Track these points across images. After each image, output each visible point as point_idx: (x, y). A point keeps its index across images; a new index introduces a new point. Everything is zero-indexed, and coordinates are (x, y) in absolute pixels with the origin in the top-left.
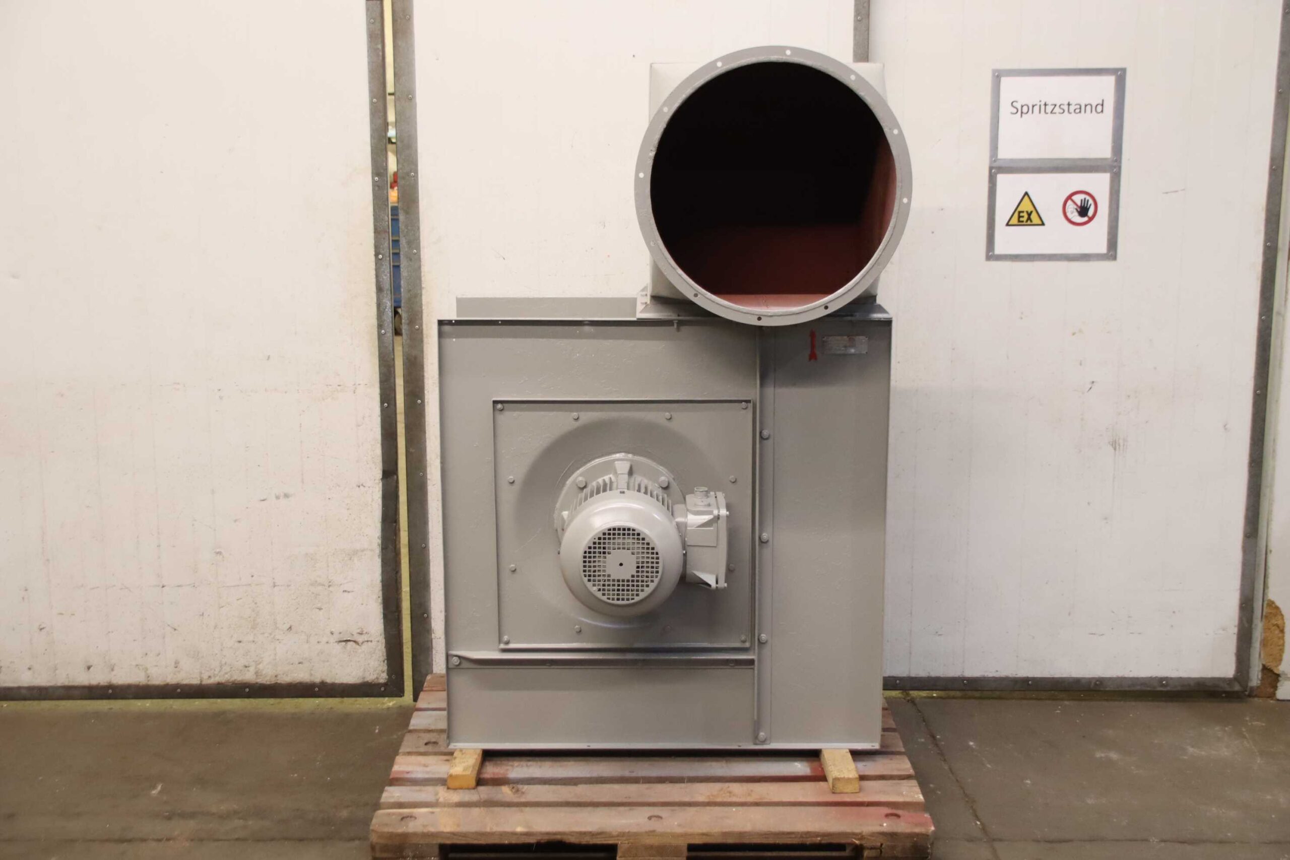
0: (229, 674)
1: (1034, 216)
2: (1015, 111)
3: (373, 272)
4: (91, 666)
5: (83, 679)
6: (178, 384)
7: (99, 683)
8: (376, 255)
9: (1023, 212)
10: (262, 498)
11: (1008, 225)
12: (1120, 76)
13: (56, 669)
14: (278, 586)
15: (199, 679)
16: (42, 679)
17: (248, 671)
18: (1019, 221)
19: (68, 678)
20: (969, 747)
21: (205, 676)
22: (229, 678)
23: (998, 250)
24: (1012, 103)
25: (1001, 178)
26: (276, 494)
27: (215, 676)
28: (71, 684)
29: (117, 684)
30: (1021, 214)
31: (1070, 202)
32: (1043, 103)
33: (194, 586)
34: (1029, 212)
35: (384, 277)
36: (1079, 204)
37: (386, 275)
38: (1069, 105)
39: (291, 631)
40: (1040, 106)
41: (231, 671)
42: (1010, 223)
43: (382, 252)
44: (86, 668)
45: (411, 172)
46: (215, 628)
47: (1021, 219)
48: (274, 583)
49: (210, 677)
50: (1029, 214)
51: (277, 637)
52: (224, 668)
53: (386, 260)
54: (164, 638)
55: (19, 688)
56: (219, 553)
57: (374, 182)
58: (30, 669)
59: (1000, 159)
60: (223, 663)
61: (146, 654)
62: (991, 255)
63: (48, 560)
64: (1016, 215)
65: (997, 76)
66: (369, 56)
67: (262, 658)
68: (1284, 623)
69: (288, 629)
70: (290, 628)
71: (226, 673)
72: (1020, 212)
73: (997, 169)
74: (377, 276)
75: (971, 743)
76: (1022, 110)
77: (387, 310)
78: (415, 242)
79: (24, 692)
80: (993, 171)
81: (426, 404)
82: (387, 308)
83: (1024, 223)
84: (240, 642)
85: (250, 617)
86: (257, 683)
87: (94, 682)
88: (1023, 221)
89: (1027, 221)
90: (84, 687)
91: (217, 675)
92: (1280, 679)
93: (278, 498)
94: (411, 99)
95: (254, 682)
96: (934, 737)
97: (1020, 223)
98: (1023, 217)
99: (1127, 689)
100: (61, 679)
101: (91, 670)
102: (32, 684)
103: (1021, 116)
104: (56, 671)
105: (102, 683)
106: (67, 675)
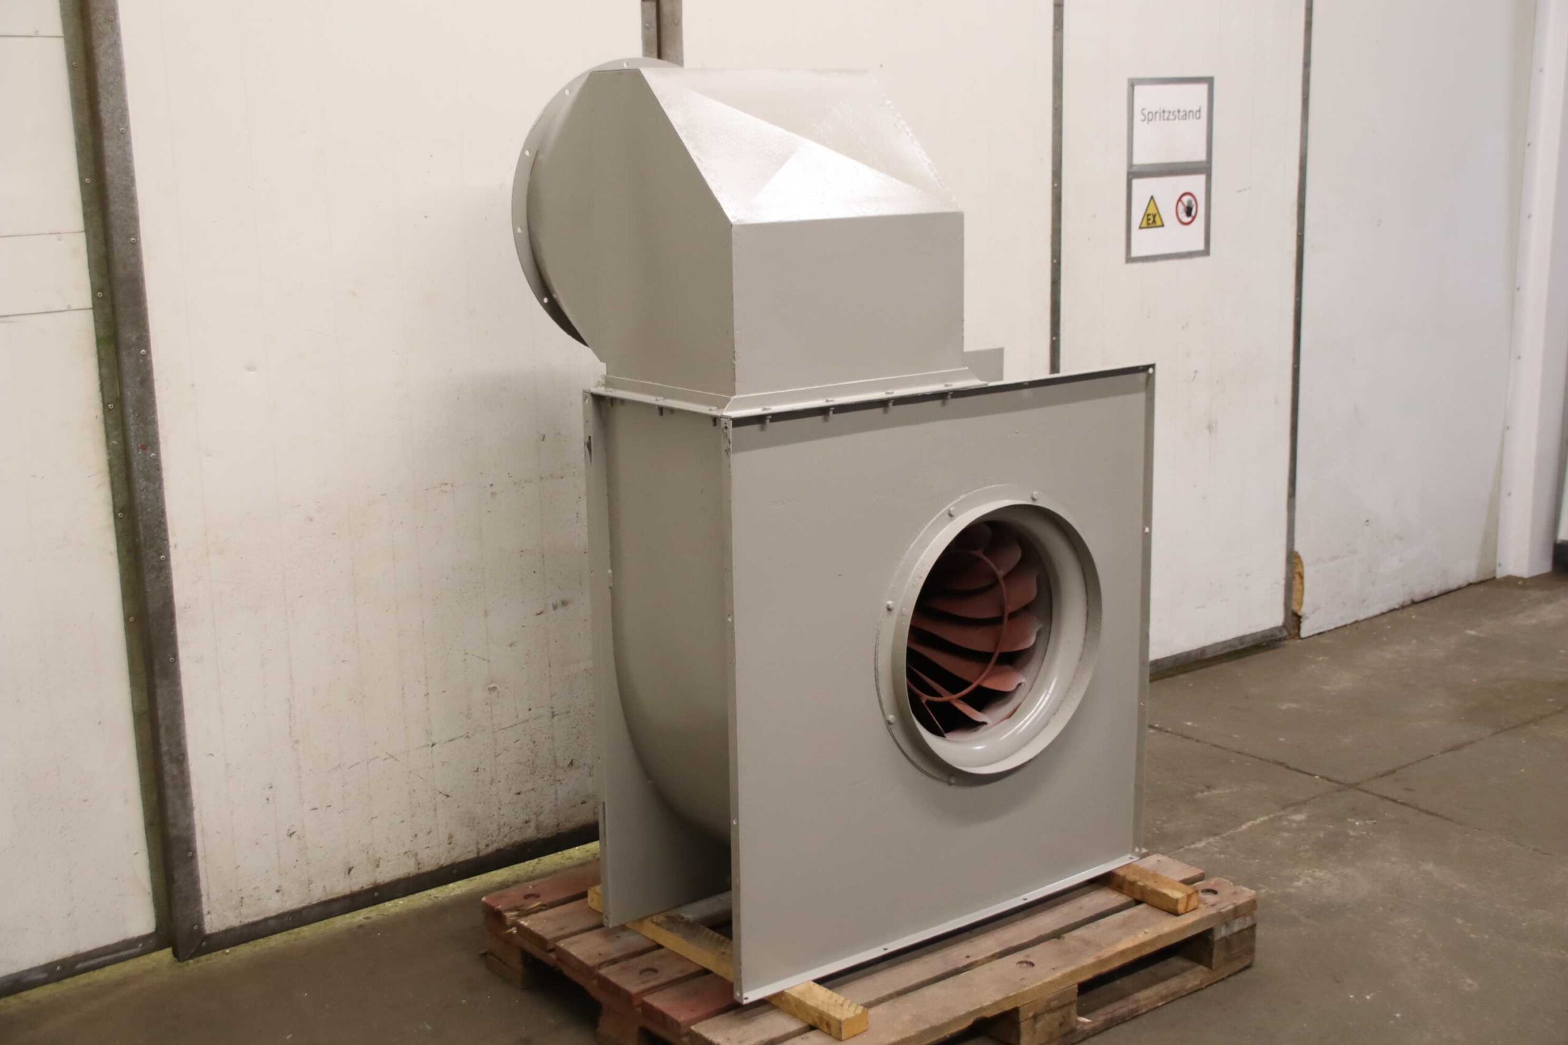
0: (508, 836)
1: (1157, 219)
2: (1143, 118)
4: (352, 868)
5: (341, 886)
6: (446, 484)
7: (362, 887)
10: (539, 612)
11: (1140, 228)
12: (1209, 81)
13: (310, 882)
14: (557, 715)
15: (476, 851)
16: (293, 901)
17: (529, 827)
18: (1148, 224)
19: (324, 890)
21: (482, 846)
22: (508, 840)
23: (1135, 253)
24: (1141, 111)
25: (1136, 183)
26: (553, 604)
27: (493, 842)
28: (330, 897)
29: (383, 883)
30: (1149, 217)
31: (1180, 204)
32: (1162, 110)
33: (467, 737)
34: (1154, 213)
36: (1186, 203)
38: (1179, 111)
39: (573, 767)
40: (1160, 113)
41: (510, 832)
42: (1142, 226)
44: (346, 872)
46: (491, 784)
47: (1149, 222)
48: (553, 712)
49: (487, 845)
50: (1154, 216)
51: (557, 778)
52: (502, 830)
54: (435, 810)
55: (266, 920)
56: (494, 688)
58: (278, 891)
59: (1135, 165)
60: (502, 824)
61: (416, 836)
62: (1127, 258)
63: (297, 741)
64: (1146, 217)
65: (1132, 84)
67: (542, 807)
68: (1303, 570)
69: (568, 766)
70: (571, 763)
71: (506, 836)
72: (1149, 215)
73: (1135, 173)
76: (1150, 117)
79: (272, 923)
80: (1130, 176)
83: (1151, 225)
84: (519, 793)
85: (529, 760)
86: (538, 839)
87: (356, 888)
89: (1152, 223)
90: (344, 898)
91: (495, 841)
92: (1302, 620)
93: (555, 607)
95: (535, 839)
97: (1149, 226)
98: (1150, 219)
99: (1220, 653)
100: (318, 894)
101: (352, 873)
102: (281, 911)
103: (1148, 123)
104: (311, 886)
105: (366, 887)
106: (324, 887)
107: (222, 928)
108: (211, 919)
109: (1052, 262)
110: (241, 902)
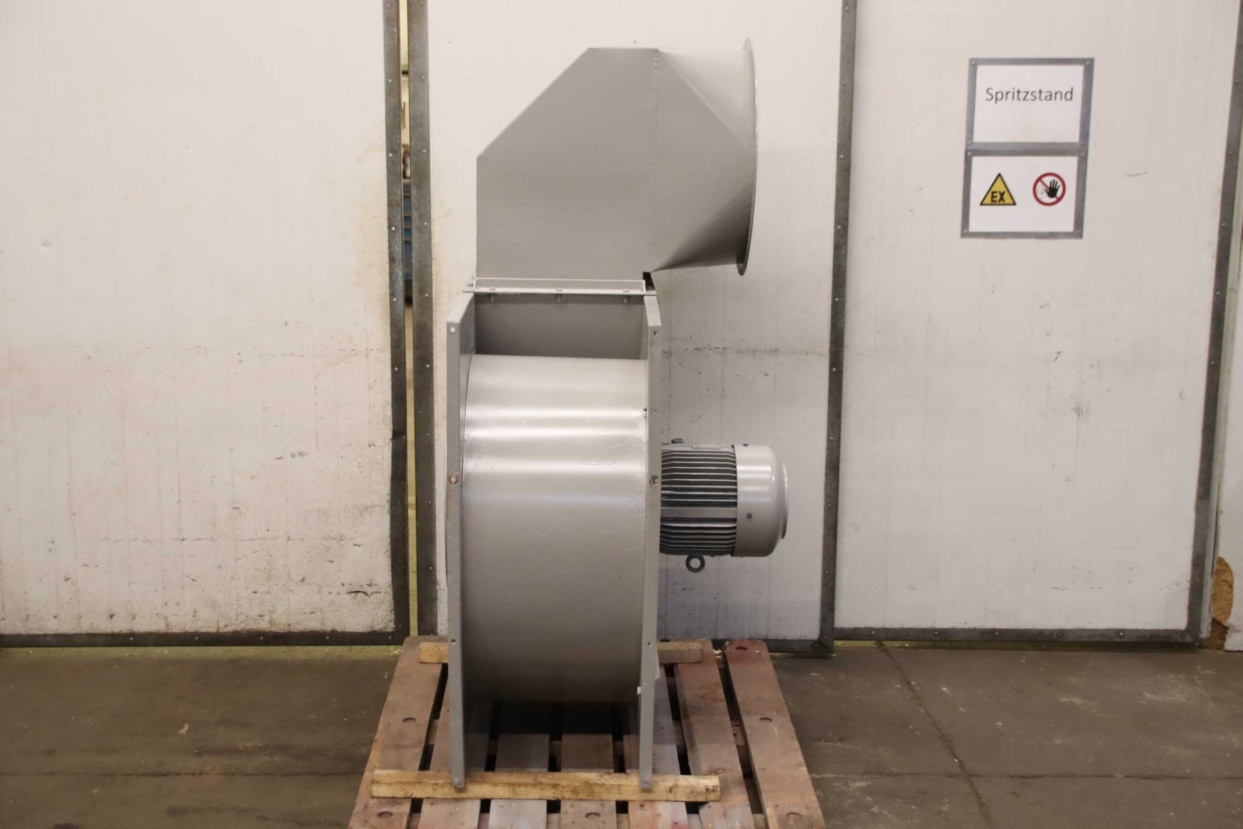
0: (245, 623)
1: (1006, 197)
2: (990, 97)
3: (386, 244)
4: (114, 615)
5: (105, 627)
6: (200, 348)
7: (121, 631)
8: (389, 227)
9: (996, 192)
10: (278, 457)
11: (982, 204)
12: (1088, 65)
13: (81, 618)
14: (292, 539)
15: (216, 627)
16: (67, 627)
17: (263, 620)
18: (992, 201)
19: (92, 626)
20: (944, 693)
21: (222, 625)
22: (244, 627)
23: (973, 227)
24: (988, 90)
25: (976, 161)
26: (291, 453)
27: (231, 624)
28: (95, 632)
29: (137, 632)
30: (995, 195)
31: (1039, 184)
32: (1016, 90)
33: (212, 540)
34: (1002, 192)
35: (397, 248)
36: (1048, 184)
37: (398, 247)
38: (1040, 92)
39: (304, 583)
40: (1013, 93)
41: (246, 620)
42: (984, 203)
43: (395, 224)
44: (109, 616)
45: (423, 149)
46: (232, 580)
47: (994, 199)
48: (288, 537)
49: (226, 626)
50: (1002, 194)
51: (290, 588)
52: (240, 617)
53: (398, 231)
54: (183, 588)
55: (45, 635)
56: (237, 508)
57: (388, 158)
58: (55, 617)
59: (975, 143)
60: (239, 612)
61: (166, 604)
62: (966, 233)
63: (74, 514)
64: (990, 194)
65: (974, 64)
66: (385, 39)
67: (276, 608)
68: (1232, 579)
69: (301, 581)
70: (303, 579)
71: (242, 622)
72: (993, 193)
73: (972, 151)
74: (390, 247)
75: (944, 689)
76: (997, 97)
77: (398, 279)
78: (426, 216)
79: (50, 639)
80: (969, 153)
81: (434, 368)
82: (399, 277)
83: (997, 203)
84: (255, 592)
85: (265, 569)
86: (271, 632)
87: (116, 630)
88: (995, 201)
89: (1000, 201)
90: (107, 635)
91: (234, 624)
92: (1228, 631)
93: (293, 456)
94: (423, 80)
95: (268, 631)
96: (909, 683)
97: (993, 203)
98: (996, 197)
99: (1086, 640)
100: (85, 627)
101: (113, 618)
102: (57, 632)
103: (996, 102)
104: (80, 620)
105: (124, 631)
106: (91, 623)
107: (14, 633)
108: (5, 624)
109: (836, 227)
110: (27, 617)
